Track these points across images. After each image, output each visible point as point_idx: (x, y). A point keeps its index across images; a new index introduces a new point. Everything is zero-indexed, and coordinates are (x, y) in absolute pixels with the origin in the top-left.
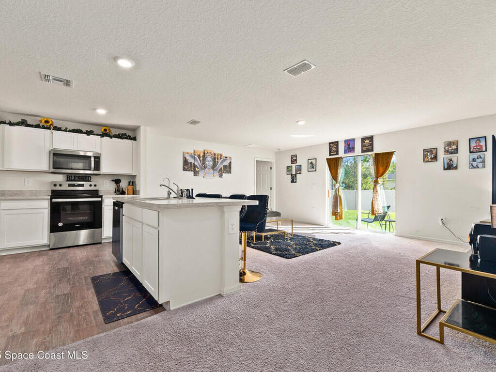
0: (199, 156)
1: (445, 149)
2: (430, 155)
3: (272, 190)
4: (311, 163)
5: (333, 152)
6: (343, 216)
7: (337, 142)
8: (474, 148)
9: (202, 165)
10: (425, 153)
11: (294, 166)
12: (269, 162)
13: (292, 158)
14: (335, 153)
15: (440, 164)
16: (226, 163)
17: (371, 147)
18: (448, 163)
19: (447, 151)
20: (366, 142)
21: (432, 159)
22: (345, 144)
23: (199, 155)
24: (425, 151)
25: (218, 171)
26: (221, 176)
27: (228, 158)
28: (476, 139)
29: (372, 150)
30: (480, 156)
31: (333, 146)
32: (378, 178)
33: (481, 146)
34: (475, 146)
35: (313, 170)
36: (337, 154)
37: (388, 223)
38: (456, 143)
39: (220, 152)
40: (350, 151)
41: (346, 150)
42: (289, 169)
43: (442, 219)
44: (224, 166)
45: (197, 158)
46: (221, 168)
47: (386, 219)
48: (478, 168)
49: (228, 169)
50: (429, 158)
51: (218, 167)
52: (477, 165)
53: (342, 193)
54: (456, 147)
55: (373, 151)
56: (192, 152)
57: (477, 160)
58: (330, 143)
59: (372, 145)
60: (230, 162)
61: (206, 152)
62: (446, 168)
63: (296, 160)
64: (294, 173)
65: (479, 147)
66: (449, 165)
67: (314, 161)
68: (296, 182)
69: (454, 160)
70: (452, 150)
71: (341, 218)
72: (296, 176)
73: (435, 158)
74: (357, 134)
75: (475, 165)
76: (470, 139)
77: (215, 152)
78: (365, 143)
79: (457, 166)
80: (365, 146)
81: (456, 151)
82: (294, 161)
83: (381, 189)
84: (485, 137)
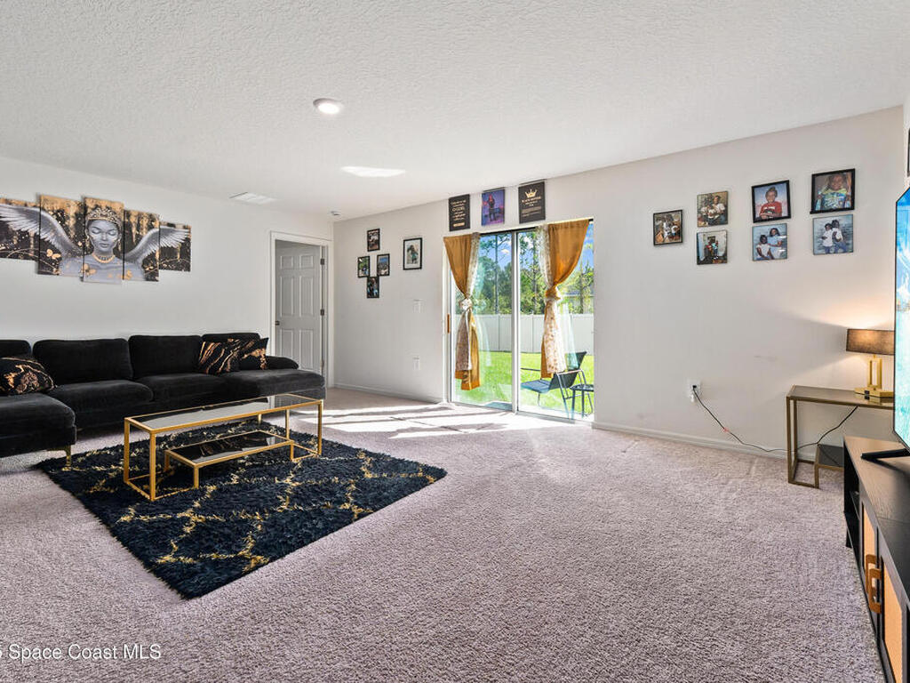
0: (61, 216)
1: (699, 212)
2: (668, 228)
3: (325, 316)
4: (411, 248)
5: (457, 222)
6: (481, 380)
7: (467, 197)
8: (763, 211)
9: (75, 241)
10: (657, 224)
11: (373, 255)
12: (318, 246)
13: (369, 237)
14: (463, 224)
15: (688, 250)
16: (172, 241)
17: (539, 208)
18: (706, 248)
19: (704, 219)
20: (529, 196)
21: (671, 237)
22: (484, 201)
23: (62, 211)
24: (657, 217)
25: (140, 261)
26: (151, 277)
27: (180, 228)
28: (767, 189)
29: (542, 216)
30: (776, 229)
31: (458, 207)
32: (554, 284)
33: (778, 205)
34: (765, 205)
35: (414, 265)
36: (467, 226)
37: (578, 393)
38: (723, 198)
39: (146, 209)
40: (495, 219)
41: (486, 216)
42: (364, 264)
43: (694, 387)
44: (163, 250)
45: (53, 220)
46: (153, 255)
47: (577, 382)
48: (773, 258)
49: (179, 258)
50: (666, 234)
51: (141, 252)
52: (769, 253)
53: (478, 323)
54: (723, 209)
55: (544, 218)
56: (32, 200)
57: (770, 240)
58: (451, 200)
59: (542, 203)
60: (188, 240)
61: (90, 205)
62: (702, 259)
63: (378, 242)
64: (373, 273)
65: (773, 208)
66: (710, 252)
67: (416, 244)
68: (378, 296)
69: (720, 239)
70: (715, 214)
71: (476, 384)
72: (377, 281)
73: (678, 236)
74: (510, 175)
75: (765, 253)
76: (753, 188)
77: (127, 207)
78: (526, 198)
79: (725, 255)
80: (528, 207)
81: (723, 218)
82: (373, 244)
83: (562, 312)
84: (787, 183)
